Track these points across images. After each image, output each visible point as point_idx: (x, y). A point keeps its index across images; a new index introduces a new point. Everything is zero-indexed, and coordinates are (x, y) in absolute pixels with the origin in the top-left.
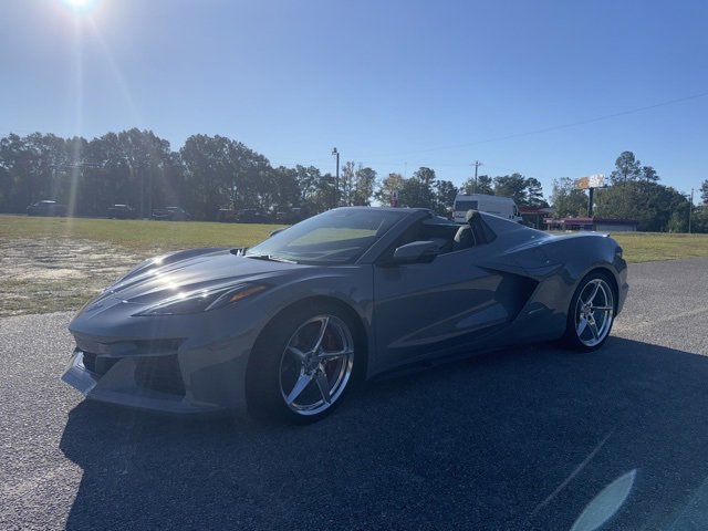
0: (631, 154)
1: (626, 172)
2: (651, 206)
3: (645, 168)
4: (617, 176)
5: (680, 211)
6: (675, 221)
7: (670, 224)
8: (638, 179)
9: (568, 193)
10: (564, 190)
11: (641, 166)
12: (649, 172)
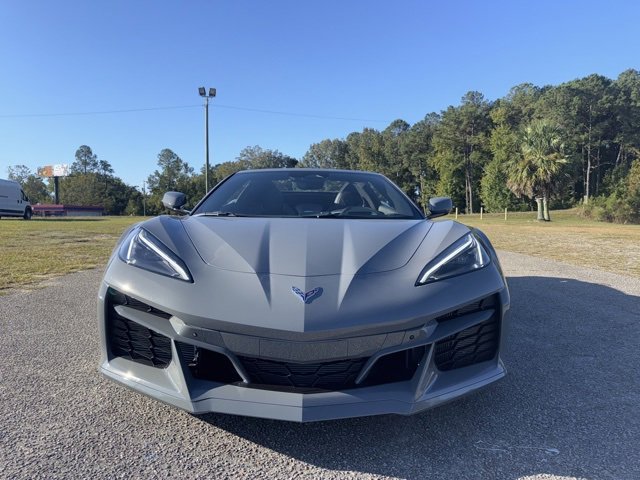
0: (89, 148)
1: (85, 164)
2: (110, 195)
3: (102, 162)
4: (77, 167)
5: (135, 198)
6: (131, 206)
7: (127, 210)
8: (96, 171)
9: (26, 181)
10: (20, 178)
11: (98, 160)
12: (105, 166)
